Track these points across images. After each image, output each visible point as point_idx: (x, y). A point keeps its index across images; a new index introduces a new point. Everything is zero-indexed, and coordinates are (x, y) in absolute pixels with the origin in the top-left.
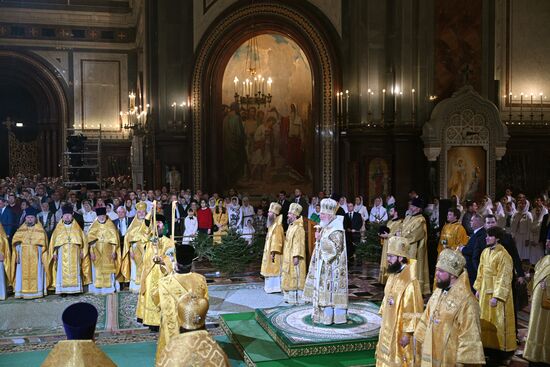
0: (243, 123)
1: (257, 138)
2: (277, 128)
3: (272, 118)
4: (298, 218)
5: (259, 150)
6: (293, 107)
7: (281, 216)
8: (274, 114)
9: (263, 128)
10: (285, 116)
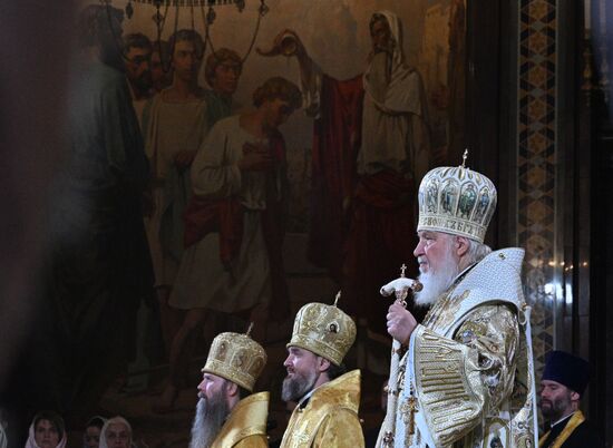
0: (139, 106)
1: (205, 181)
2: (300, 134)
3: (276, 89)
4: (334, 372)
5: (212, 240)
6: (379, 28)
7: (263, 397)
8: (289, 68)
9: (234, 135)
10: (338, 74)
